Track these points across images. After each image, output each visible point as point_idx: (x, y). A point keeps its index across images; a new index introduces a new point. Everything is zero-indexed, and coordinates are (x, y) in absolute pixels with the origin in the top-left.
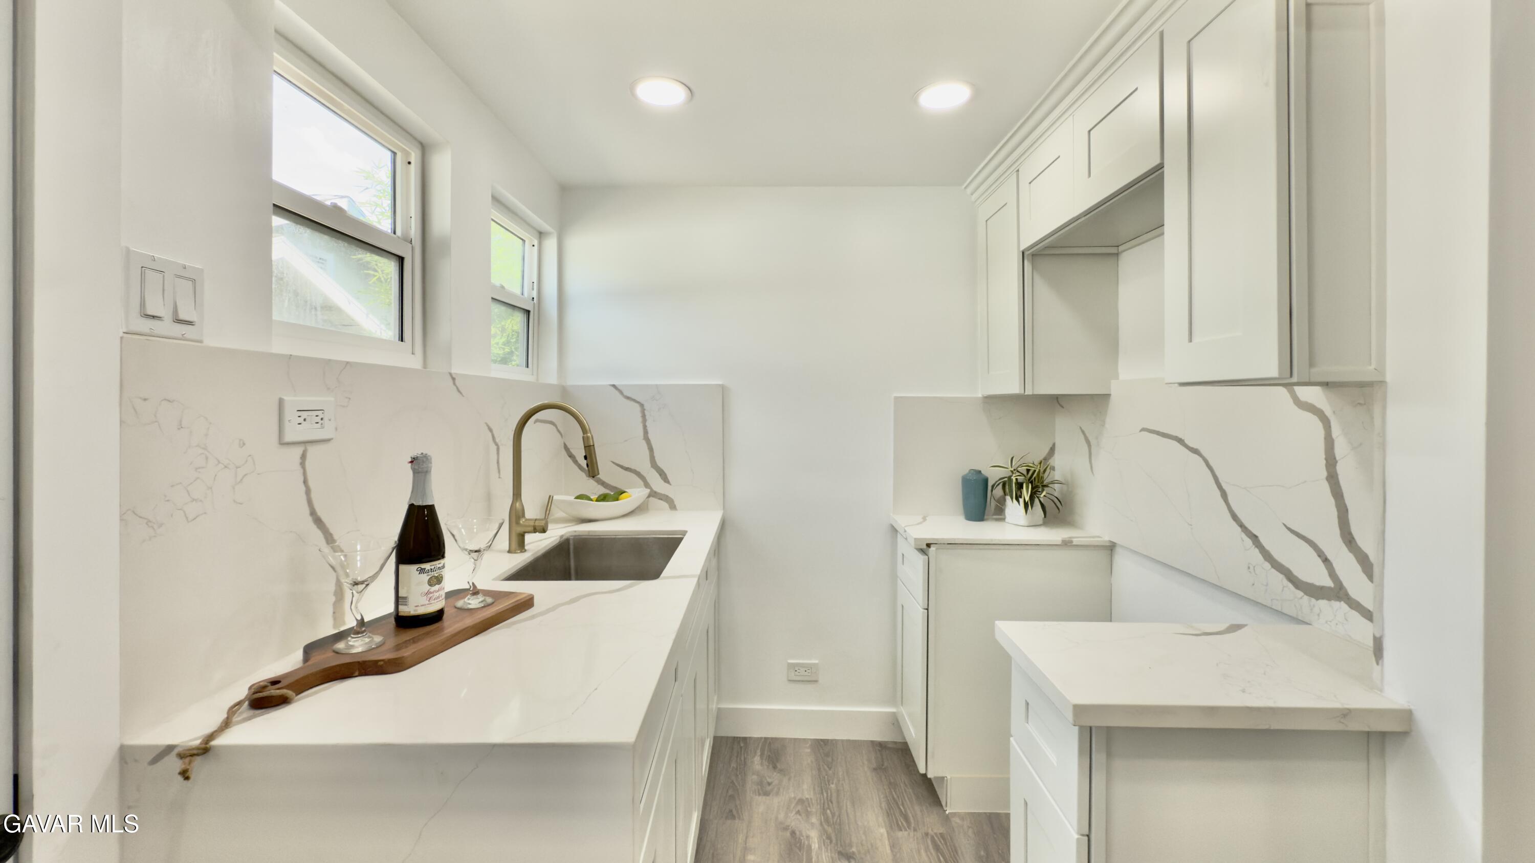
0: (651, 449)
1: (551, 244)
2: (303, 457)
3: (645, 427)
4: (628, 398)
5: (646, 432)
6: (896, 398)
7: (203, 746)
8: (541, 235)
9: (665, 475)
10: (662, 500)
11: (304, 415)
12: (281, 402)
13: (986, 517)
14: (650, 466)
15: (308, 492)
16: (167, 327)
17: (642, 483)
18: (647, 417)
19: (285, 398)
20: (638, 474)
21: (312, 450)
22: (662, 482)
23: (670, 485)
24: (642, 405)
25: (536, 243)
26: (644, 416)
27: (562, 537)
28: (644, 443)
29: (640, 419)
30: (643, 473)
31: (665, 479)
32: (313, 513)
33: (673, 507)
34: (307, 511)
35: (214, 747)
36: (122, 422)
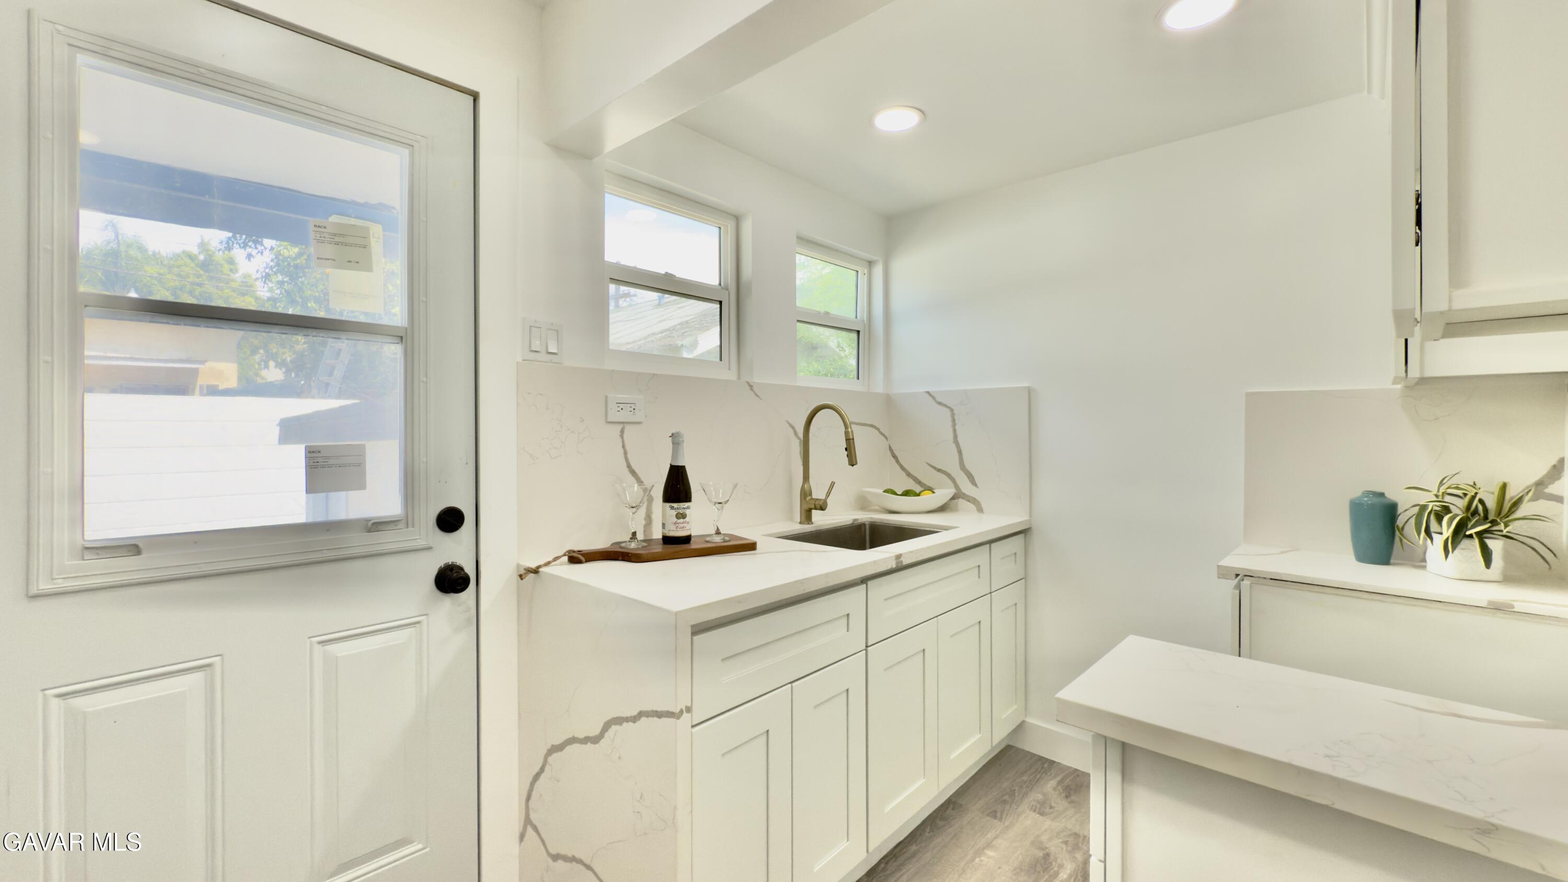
0: (960, 452)
1: (878, 270)
2: (622, 431)
3: (955, 431)
4: (940, 403)
5: (955, 437)
6: (1249, 395)
7: (536, 569)
8: (871, 264)
9: (973, 478)
10: (969, 501)
11: (622, 406)
12: (606, 397)
13: (1392, 561)
14: (959, 468)
15: (625, 453)
16: (543, 356)
17: (952, 485)
18: (957, 422)
19: (609, 395)
20: (949, 475)
21: (628, 428)
22: (970, 484)
23: (978, 488)
24: (952, 410)
25: (866, 271)
26: (954, 420)
27: (855, 520)
28: (954, 445)
29: (950, 423)
30: (953, 475)
31: (973, 482)
32: (629, 466)
33: (980, 510)
34: (625, 464)
35: (543, 572)
36: (518, 404)
